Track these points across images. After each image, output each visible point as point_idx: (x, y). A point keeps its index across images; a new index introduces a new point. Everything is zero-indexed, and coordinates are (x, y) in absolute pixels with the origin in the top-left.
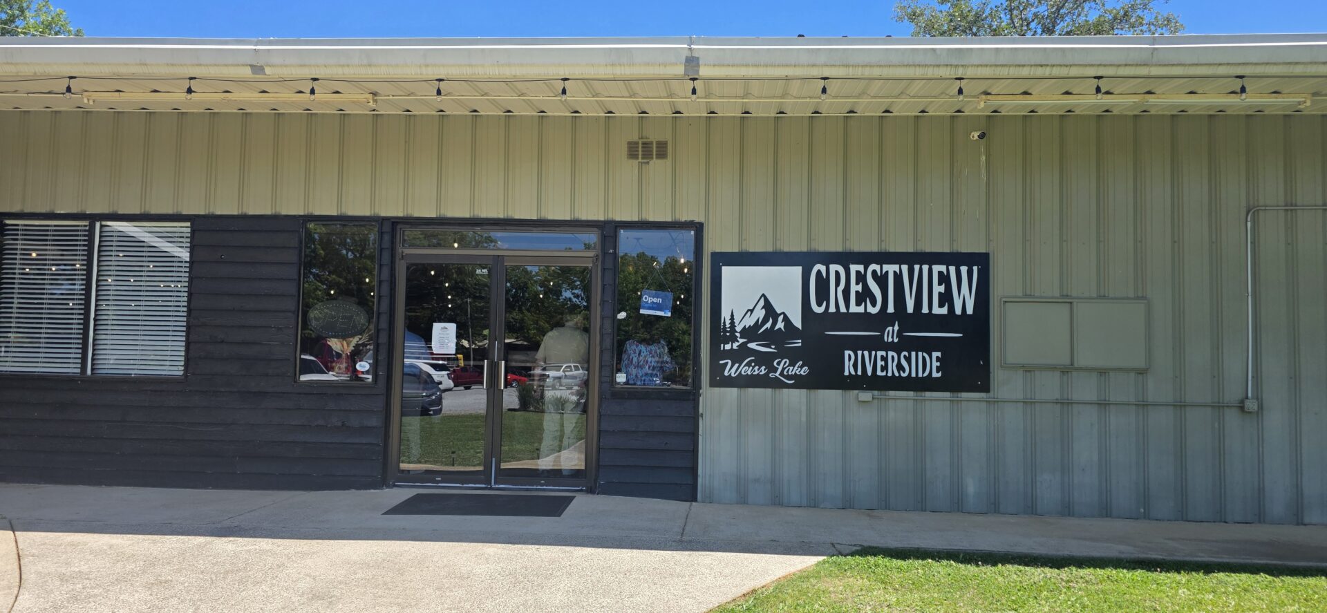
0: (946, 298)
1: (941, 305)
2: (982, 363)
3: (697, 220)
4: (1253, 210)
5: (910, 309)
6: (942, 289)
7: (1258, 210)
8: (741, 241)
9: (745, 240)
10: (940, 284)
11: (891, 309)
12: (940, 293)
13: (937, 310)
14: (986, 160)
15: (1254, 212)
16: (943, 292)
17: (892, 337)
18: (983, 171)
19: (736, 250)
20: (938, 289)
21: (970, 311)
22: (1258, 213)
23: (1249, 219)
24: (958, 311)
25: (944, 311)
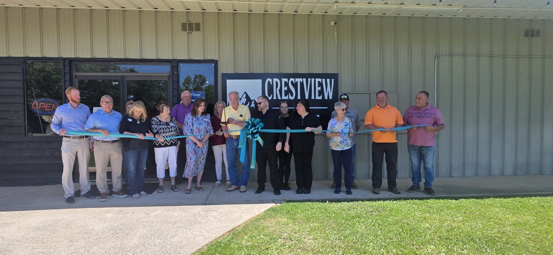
0: (321, 93)
1: (319, 96)
3: (215, 59)
4: (437, 56)
6: (320, 89)
7: (439, 56)
8: (235, 68)
9: (237, 68)
10: (319, 87)
13: (318, 98)
14: (337, 34)
15: (438, 57)
18: (336, 38)
19: (233, 72)
20: (318, 89)
21: (331, 98)
22: (439, 57)
23: (436, 59)
24: (326, 98)
25: (320, 98)
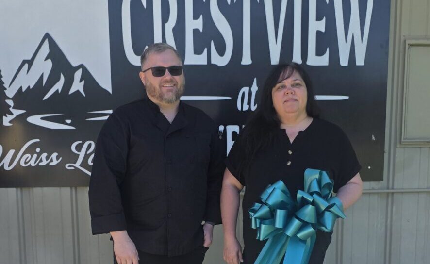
0: (327, 41)
1: (320, 53)
2: (373, 138)
5: (275, 59)
6: (321, 26)
10: (319, 18)
11: (247, 60)
12: (318, 32)
13: (314, 60)
16: (323, 30)
17: (249, 103)
20: (317, 26)
21: (360, 61)
24: (344, 62)
25: (324, 61)
